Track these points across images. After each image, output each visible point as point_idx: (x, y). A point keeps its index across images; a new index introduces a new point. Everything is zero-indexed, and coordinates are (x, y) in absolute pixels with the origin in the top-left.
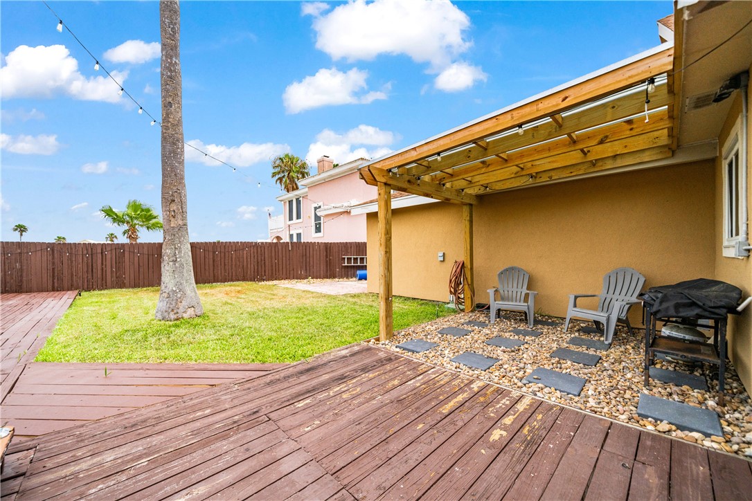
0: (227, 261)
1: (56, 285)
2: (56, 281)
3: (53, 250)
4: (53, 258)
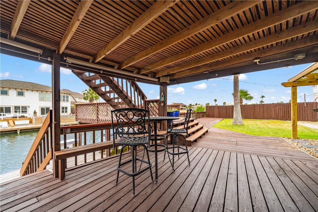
0: (269, 111)
2: (219, 115)
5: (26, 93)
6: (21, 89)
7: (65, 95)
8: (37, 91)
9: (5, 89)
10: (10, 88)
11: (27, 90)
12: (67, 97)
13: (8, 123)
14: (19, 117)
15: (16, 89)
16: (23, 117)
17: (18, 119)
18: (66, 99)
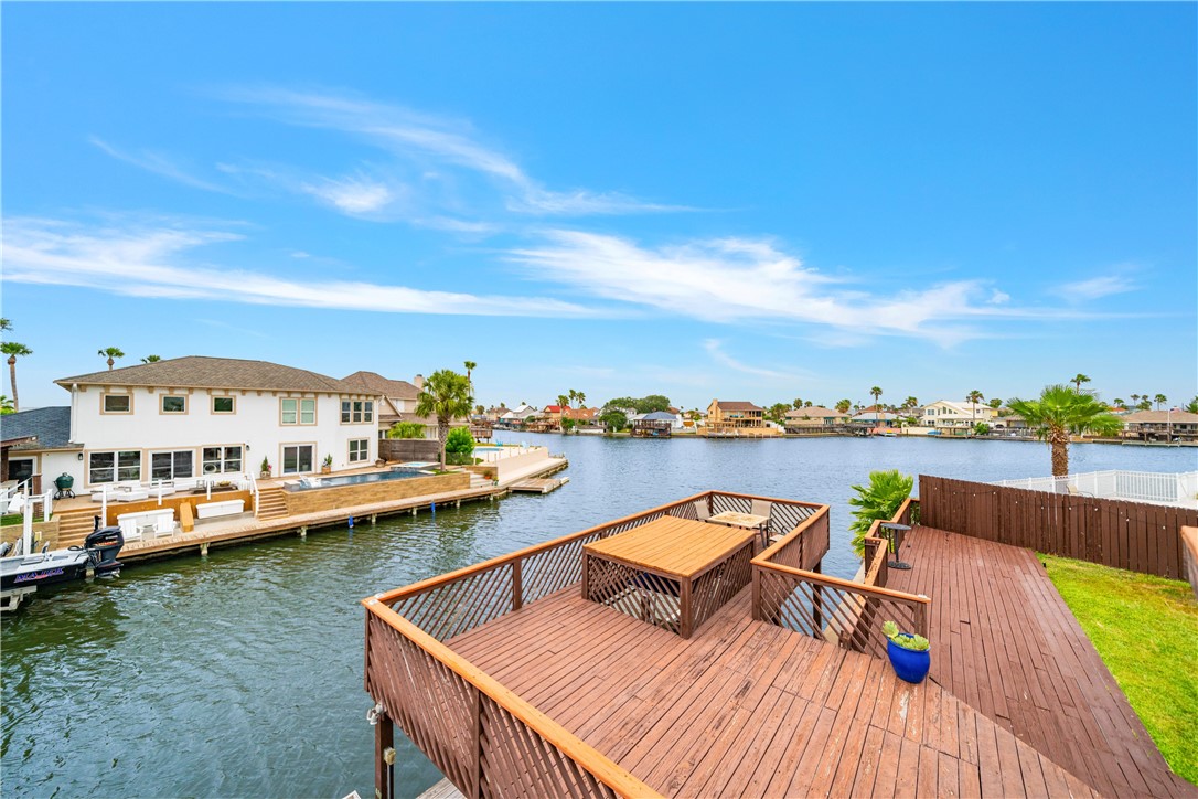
1: (1002, 535)
2: (1002, 530)
3: (999, 494)
4: (999, 503)
5: (241, 402)
6: (227, 390)
7: (363, 398)
8: (275, 393)
9: (177, 393)
10: (191, 390)
11: (244, 392)
12: (369, 406)
13: (177, 517)
14: (212, 490)
15: (209, 390)
16: (225, 487)
17: (209, 498)
18: (363, 413)
